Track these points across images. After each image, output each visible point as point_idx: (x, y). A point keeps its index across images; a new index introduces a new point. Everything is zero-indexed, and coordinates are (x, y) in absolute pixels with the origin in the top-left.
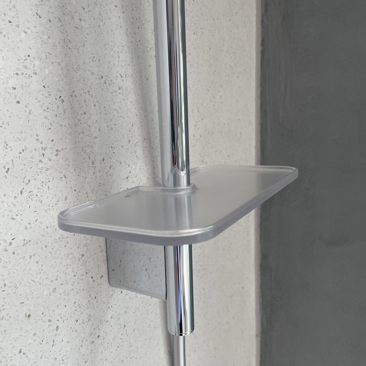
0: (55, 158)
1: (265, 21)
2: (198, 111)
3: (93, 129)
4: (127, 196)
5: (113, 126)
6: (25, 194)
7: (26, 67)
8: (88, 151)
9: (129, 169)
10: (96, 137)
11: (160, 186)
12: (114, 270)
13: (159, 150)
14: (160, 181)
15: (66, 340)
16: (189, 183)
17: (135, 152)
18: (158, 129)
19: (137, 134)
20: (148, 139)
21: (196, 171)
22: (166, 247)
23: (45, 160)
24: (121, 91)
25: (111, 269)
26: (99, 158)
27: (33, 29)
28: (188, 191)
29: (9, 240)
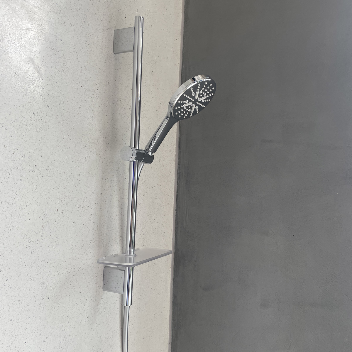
0: (93, 243)
1: (179, 182)
2: (143, 224)
3: (105, 234)
4: (114, 257)
5: (111, 233)
6: (85, 254)
7: (90, 218)
8: (102, 241)
9: (114, 248)
10: (105, 237)
11: (125, 254)
12: (105, 284)
13: (125, 240)
14: (125, 253)
15: (88, 305)
16: (134, 254)
17: (117, 241)
18: (126, 233)
19: (118, 235)
20: (122, 237)
21: (138, 250)
22: (126, 267)
23: (91, 244)
24: (114, 221)
25: (104, 284)
26: (105, 244)
27: (93, 207)
28: (133, 256)
29: (79, 267)
